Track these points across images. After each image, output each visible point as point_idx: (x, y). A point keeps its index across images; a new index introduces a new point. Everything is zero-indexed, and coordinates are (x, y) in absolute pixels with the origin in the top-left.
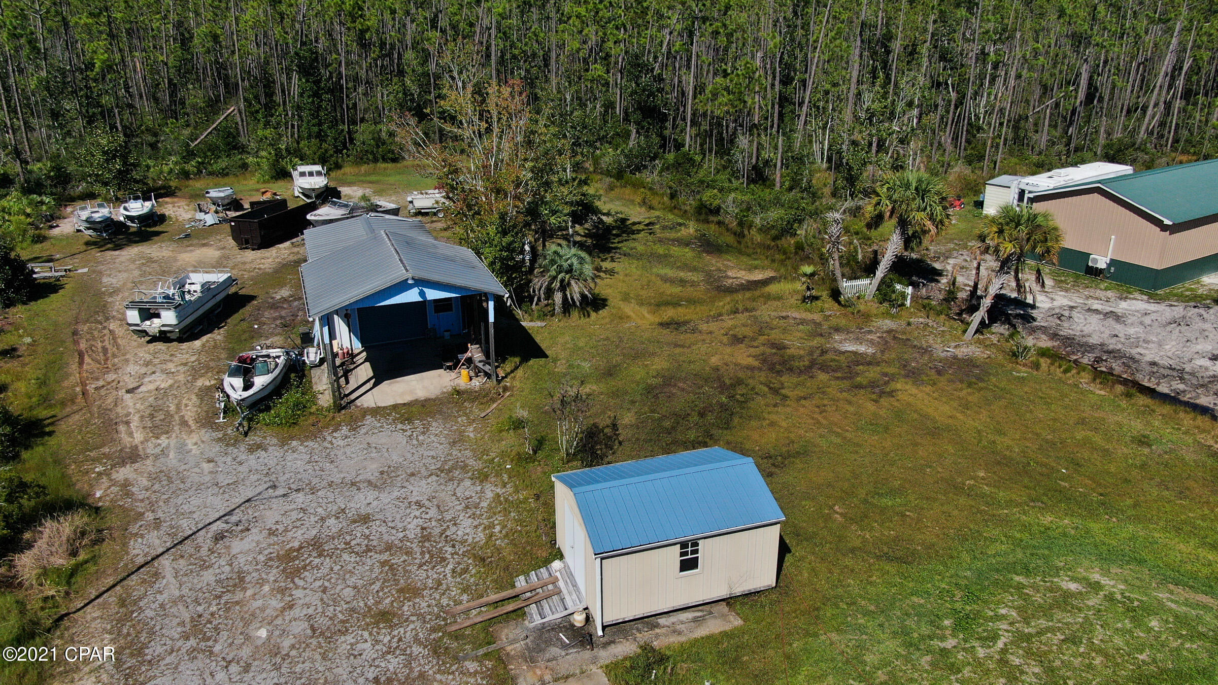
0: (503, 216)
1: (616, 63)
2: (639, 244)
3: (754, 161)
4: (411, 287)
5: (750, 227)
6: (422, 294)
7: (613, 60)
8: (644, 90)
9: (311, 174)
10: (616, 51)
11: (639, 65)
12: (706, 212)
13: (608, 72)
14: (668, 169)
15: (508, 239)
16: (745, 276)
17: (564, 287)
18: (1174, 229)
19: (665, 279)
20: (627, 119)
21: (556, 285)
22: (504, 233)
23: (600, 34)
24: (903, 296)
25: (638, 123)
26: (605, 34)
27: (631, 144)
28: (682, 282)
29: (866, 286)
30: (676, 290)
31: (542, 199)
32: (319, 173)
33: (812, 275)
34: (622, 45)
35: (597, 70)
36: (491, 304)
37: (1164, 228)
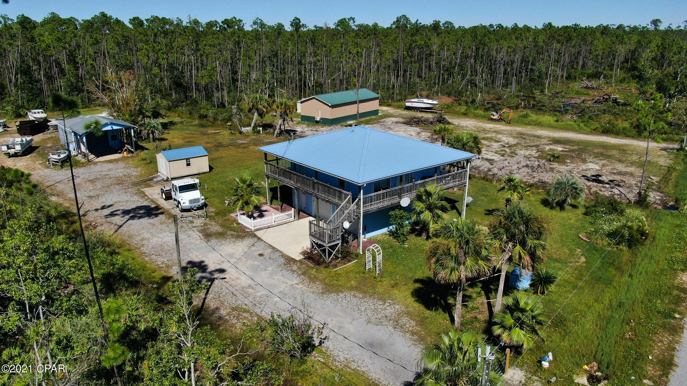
0: (131, 111)
1: (164, 67)
2: (178, 126)
3: (221, 101)
4: (109, 125)
5: (218, 120)
6: (112, 127)
7: (162, 66)
8: (176, 77)
9: (39, 113)
10: (164, 63)
11: (173, 67)
12: (203, 117)
13: (161, 71)
14: (188, 105)
15: (133, 118)
16: (213, 131)
17: (153, 132)
18: (333, 107)
19: (187, 134)
20: (171, 89)
21: (150, 132)
22: (132, 116)
23: (156, 56)
24: (259, 131)
25: (175, 89)
26: (158, 56)
27: (173, 97)
28: (192, 134)
29: (249, 129)
30: (191, 136)
31: (143, 107)
32: (42, 112)
33: (231, 125)
34: (166, 60)
35: (156, 70)
36: (132, 131)
37: (330, 107)
